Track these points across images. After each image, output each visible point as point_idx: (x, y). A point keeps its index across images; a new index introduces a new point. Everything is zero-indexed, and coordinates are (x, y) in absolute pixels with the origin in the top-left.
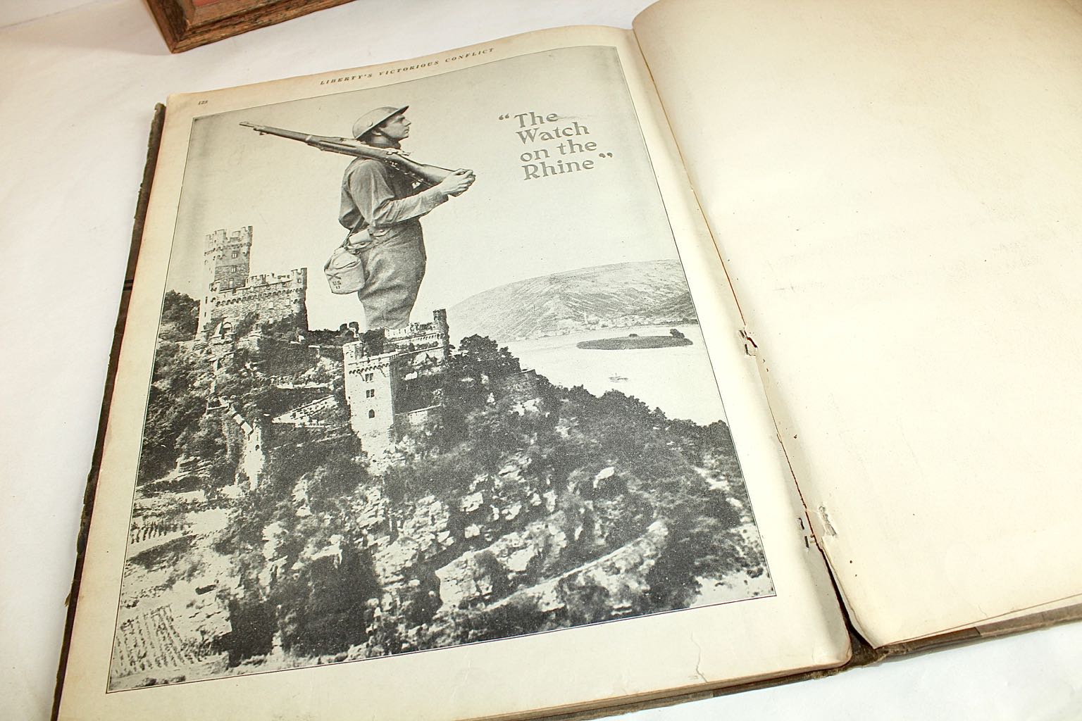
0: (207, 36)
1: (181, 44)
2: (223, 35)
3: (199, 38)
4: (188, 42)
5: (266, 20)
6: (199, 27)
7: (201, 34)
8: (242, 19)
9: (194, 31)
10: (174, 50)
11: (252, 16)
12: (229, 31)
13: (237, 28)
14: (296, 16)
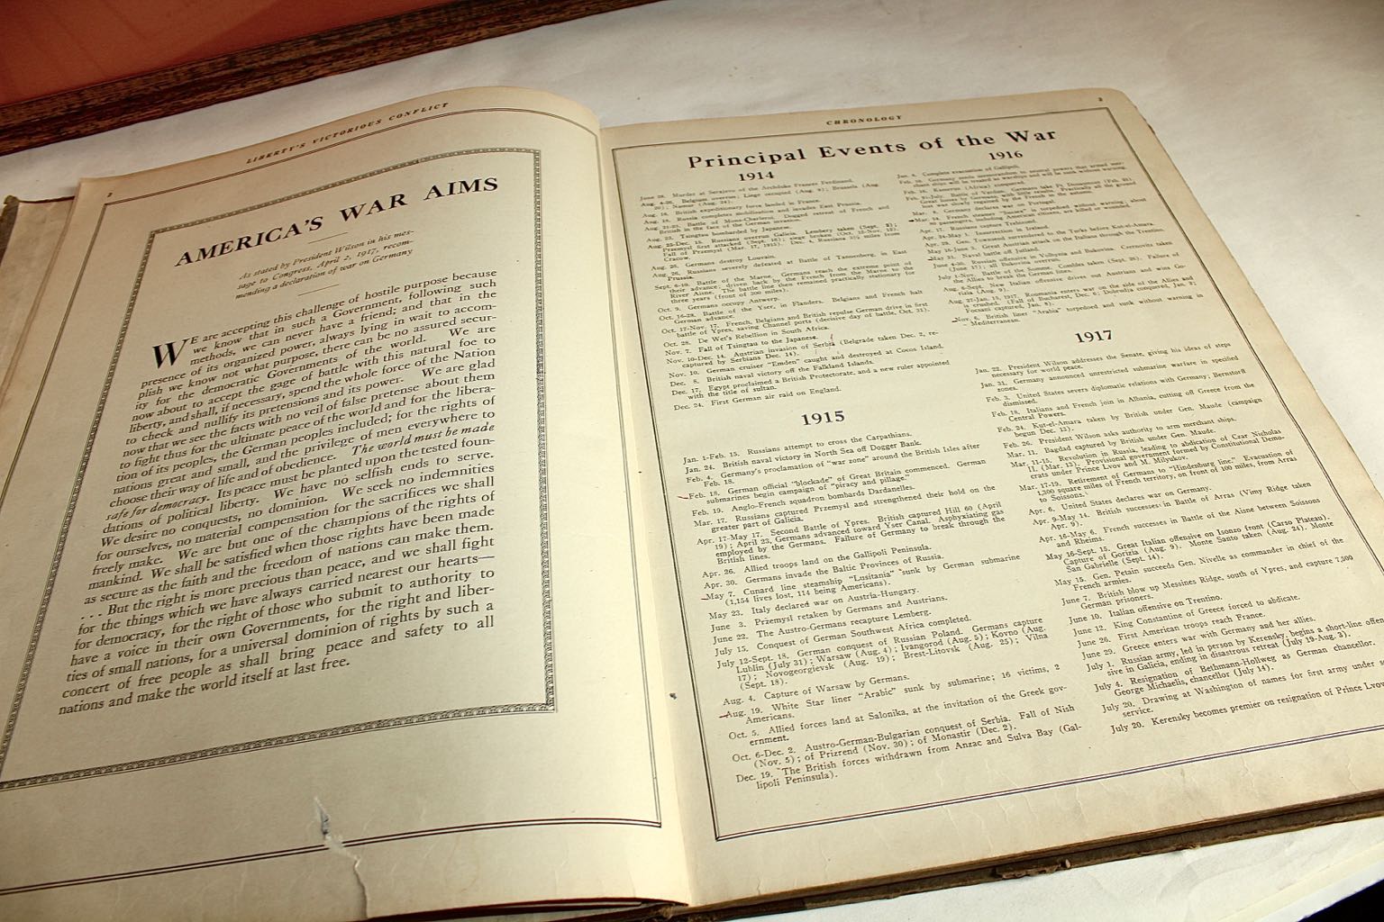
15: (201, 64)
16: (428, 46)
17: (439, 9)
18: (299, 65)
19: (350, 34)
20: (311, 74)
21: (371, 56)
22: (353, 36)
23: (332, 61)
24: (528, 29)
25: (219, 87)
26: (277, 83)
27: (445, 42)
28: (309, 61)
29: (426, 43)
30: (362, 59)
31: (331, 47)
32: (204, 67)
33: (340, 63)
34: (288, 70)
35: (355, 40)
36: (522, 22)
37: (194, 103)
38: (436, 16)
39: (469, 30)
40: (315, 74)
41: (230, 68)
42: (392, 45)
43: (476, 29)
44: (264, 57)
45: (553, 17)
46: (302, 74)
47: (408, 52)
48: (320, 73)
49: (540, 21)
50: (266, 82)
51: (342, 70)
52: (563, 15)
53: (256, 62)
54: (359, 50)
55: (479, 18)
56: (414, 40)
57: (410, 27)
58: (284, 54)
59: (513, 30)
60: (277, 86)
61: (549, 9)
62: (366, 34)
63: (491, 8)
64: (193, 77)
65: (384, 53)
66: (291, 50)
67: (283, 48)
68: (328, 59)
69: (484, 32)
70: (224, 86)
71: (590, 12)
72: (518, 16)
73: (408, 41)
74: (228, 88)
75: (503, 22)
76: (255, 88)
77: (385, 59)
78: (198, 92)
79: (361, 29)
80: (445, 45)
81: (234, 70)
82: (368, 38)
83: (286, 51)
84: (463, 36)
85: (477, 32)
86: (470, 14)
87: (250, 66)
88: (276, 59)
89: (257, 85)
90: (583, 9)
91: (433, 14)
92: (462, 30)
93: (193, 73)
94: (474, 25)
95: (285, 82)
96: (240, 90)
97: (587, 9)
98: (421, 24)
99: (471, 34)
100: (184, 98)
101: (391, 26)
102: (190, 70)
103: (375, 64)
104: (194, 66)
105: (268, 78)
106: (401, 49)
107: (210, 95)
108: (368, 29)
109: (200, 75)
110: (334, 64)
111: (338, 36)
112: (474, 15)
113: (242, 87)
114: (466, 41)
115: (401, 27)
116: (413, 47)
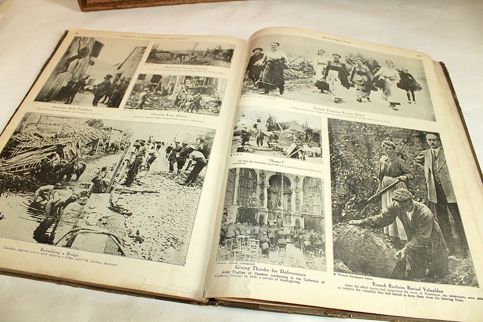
0: (96, 8)
1: (85, 9)
2: (102, 9)
3: (93, 8)
4: (88, 9)
5: (119, 6)
6: (92, 4)
7: (94, 7)
8: (110, 5)
9: (91, 5)
10: (83, 10)
11: (114, 4)
12: (104, 8)
13: (108, 8)
14: (131, 8)
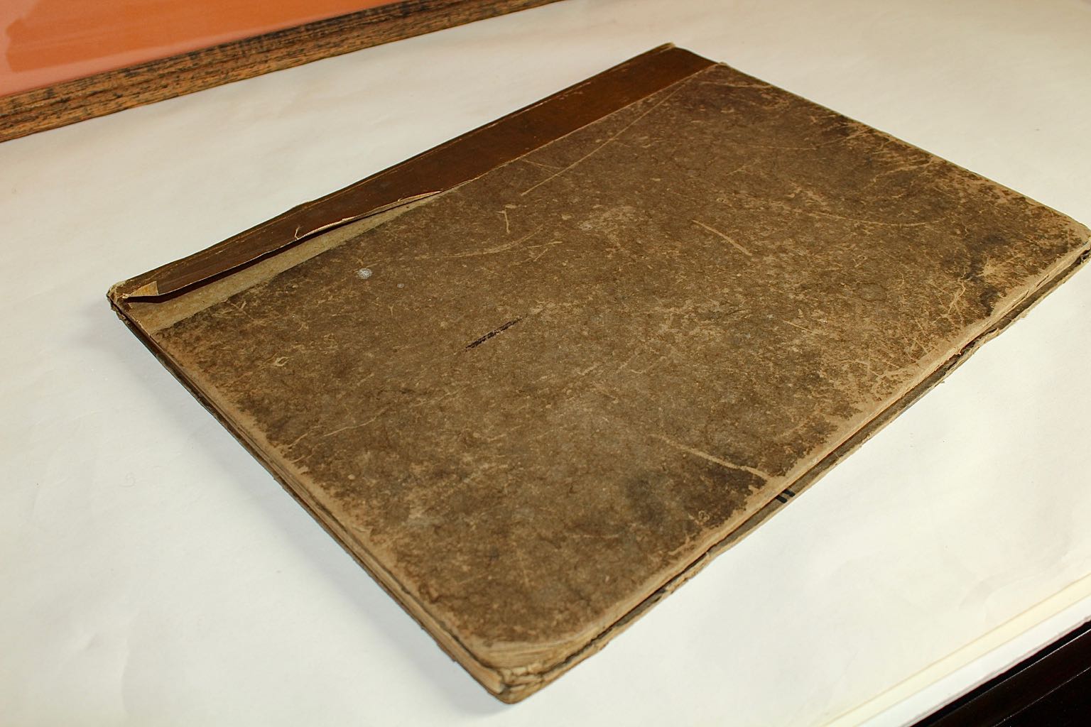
15: (22, 96)
16: (224, 78)
17: (234, 44)
18: (110, 96)
19: (156, 67)
20: (120, 106)
21: (174, 88)
22: (159, 69)
23: (139, 93)
24: (311, 62)
25: (37, 117)
26: (89, 114)
27: (239, 75)
28: (119, 93)
29: (223, 76)
30: (166, 92)
31: (140, 79)
32: (24, 99)
33: (147, 95)
34: (100, 102)
35: (161, 72)
36: (305, 56)
37: (14, 133)
38: (232, 49)
39: (260, 63)
40: (124, 106)
41: (49, 98)
42: (192, 78)
43: (266, 61)
44: (79, 88)
45: (333, 50)
46: (112, 105)
47: (207, 84)
48: (129, 104)
49: (322, 55)
50: (79, 113)
51: (148, 102)
52: (341, 49)
53: (72, 93)
54: (164, 82)
55: (268, 51)
56: (212, 72)
57: (209, 60)
58: (98, 85)
59: (299, 63)
60: (90, 117)
61: (329, 43)
62: (171, 66)
63: (280, 42)
64: (15, 107)
65: (185, 85)
66: (104, 82)
67: (95, 81)
68: (136, 90)
69: (273, 65)
70: (42, 117)
71: (364, 46)
72: (302, 50)
73: (207, 73)
74: (44, 119)
75: (289, 55)
76: (69, 119)
77: (186, 91)
78: (17, 122)
79: (165, 63)
80: (239, 78)
81: (53, 101)
82: (173, 69)
83: (99, 82)
84: (255, 69)
85: (267, 65)
86: (262, 47)
87: (67, 96)
88: (90, 90)
89: (71, 116)
90: (358, 42)
91: (229, 48)
92: (254, 63)
93: (15, 104)
94: (264, 59)
95: (96, 113)
96: (55, 121)
97: (362, 43)
98: (219, 56)
99: (262, 67)
100: (5, 128)
101: (192, 59)
102: (12, 101)
103: (177, 96)
104: (14, 98)
105: (82, 109)
106: (200, 81)
107: (29, 125)
108: (172, 62)
109: (20, 105)
110: (141, 96)
111: (145, 69)
112: (265, 49)
113: (59, 118)
114: (257, 74)
115: (201, 60)
116: (210, 80)
